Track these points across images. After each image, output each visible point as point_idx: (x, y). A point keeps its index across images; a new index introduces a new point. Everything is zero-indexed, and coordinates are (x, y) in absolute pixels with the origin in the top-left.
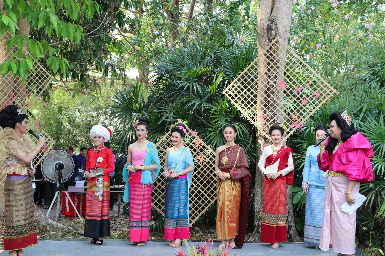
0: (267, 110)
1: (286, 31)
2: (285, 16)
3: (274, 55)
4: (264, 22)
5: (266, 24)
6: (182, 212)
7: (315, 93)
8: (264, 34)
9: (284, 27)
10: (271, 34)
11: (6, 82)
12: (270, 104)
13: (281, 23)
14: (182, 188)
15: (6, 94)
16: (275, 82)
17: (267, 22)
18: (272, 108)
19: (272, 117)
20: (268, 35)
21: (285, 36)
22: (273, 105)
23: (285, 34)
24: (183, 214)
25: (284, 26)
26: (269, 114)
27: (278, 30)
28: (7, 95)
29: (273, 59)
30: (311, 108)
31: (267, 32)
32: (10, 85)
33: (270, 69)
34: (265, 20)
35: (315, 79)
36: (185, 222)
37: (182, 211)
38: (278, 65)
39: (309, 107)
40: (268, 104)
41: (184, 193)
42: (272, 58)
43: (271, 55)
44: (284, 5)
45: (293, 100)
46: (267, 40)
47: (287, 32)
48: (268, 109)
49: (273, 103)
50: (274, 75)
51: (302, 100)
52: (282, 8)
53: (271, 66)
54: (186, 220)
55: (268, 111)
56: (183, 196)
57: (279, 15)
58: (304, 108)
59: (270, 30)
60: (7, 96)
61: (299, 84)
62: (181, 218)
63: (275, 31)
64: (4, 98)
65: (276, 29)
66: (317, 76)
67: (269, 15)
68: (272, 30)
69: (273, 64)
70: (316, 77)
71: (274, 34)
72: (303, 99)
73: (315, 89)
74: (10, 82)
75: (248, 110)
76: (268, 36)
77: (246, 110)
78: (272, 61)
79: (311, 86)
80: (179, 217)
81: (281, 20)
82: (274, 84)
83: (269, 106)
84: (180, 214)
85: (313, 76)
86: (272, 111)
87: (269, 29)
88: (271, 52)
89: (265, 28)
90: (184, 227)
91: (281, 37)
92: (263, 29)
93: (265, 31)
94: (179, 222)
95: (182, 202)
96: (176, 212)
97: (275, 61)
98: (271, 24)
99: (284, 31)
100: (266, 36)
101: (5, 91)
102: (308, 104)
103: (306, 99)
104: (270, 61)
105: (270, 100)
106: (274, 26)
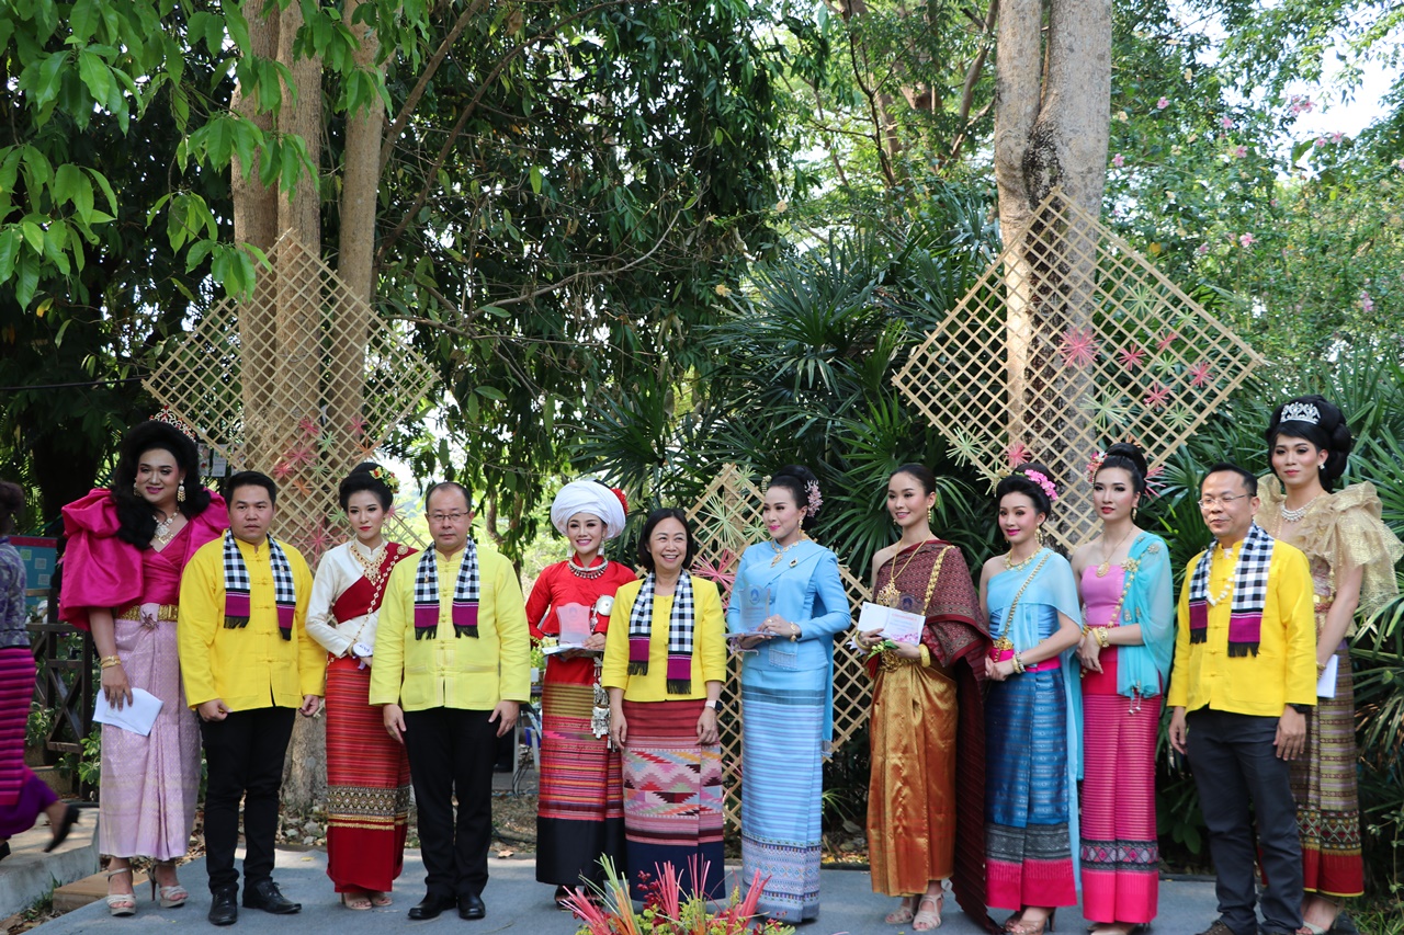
0: (1033, 432)
1: (1090, 170)
2: (1084, 121)
3: (1050, 248)
4: (1012, 145)
5: (1020, 151)
6: (1047, 802)
7: (1191, 368)
8: (1016, 182)
9: (1083, 156)
10: (1038, 181)
11: (295, 387)
12: (1044, 410)
13: (1071, 144)
14: (1039, 709)
15: (291, 421)
16: (1056, 340)
17: (1022, 142)
18: (1049, 425)
19: (1051, 453)
20: (1028, 186)
21: (1086, 186)
22: (1054, 414)
23: (1088, 181)
24: (1048, 810)
25: (1083, 153)
26: (1039, 445)
27: (1059, 168)
28: (296, 423)
29: (1045, 261)
30: (1179, 419)
31: (1026, 177)
32: (305, 397)
33: (1040, 295)
34: (1015, 137)
35: (1189, 320)
36: (1056, 839)
37: (1044, 797)
38: (1066, 280)
39: (1173, 415)
40: (1038, 411)
41: (1049, 729)
42: (1042, 258)
43: (1040, 248)
44: (1082, 87)
45: (1119, 396)
46: (1027, 203)
47: (1094, 175)
48: (1039, 426)
49: (1054, 409)
50: (1051, 315)
51: (1150, 393)
52: (1071, 98)
53: (1042, 287)
54: (1061, 831)
55: (1037, 436)
56: (1044, 738)
57: (1064, 120)
58: (1158, 420)
59: (1033, 167)
60: (295, 427)
61: (1135, 340)
62: (1042, 825)
63: (1051, 172)
64: (287, 434)
65: (1054, 162)
66: (1196, 311)
67: (1030, 122)
68: (1040, 167)
69: (1048, 278)
70: (1193, 314)
71: (1046, 181)
72: (1152, 389)
73: (1191, 356)
74: (305, 387)
75: (971, 435)
76: (1028, 190)
77: (965, 435)
78: (1043, 268)
79: (1178, 344)
80: (1034, 820)
81: (1072, 135)
82: (1053, 346)
83: (1038, 416)
84: (1038, 810)
85: (1183, 310)
86: (1049, 435)
87: (1030, 165)
88: (1039, 239)
89: (1017, 164)
90: (1057, 862)
91: (1070, 191)
92: (1012, 167)
93: (1019, 174)
94: (1036, 841)
95: (1043, 763)
96: (1023, 801)
97: (1053, 268)
98: (1035, 147)
99: (1085, 169)
100: (1022, 191)
101: (289, 413)
102: (1169, 404)
103: (1160, 389)
104: (1037, 269)
105: (1043, 398)
106: (1045, 156)
